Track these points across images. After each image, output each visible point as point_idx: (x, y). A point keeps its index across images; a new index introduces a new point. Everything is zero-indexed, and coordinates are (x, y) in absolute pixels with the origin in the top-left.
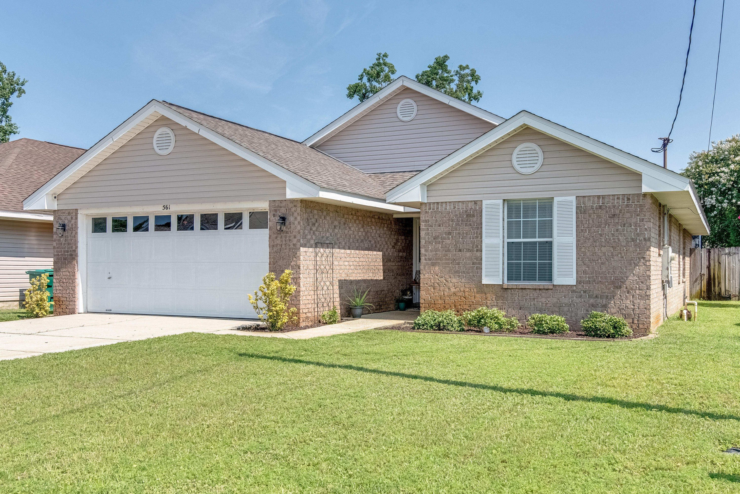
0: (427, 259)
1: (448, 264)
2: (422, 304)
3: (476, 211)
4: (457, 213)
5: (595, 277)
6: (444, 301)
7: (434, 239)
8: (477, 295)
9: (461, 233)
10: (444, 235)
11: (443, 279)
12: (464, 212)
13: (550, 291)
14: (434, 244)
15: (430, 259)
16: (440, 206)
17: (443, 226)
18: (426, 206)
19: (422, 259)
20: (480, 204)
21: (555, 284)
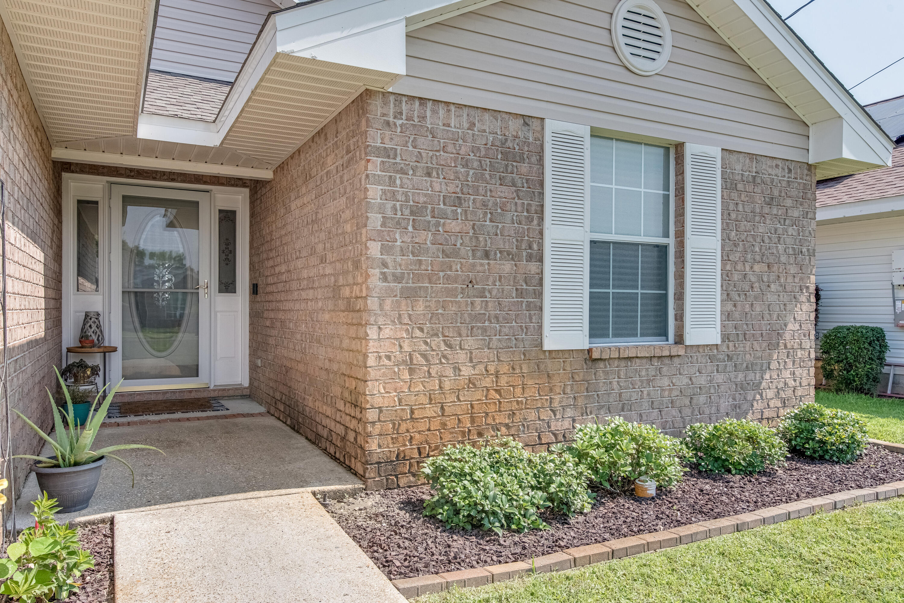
0: (390, 278)
1: (452, 293)
2: (373, 423)
3: (529, 145)
4: (480, 142)
6: (442, 408)
7: (412, 213)
8: (530, 382)
9: (490, 204)
10: (442, 206)
12: (499, 144)
13: (676, 360)
14: (410, 228)
15: (398, 279)
16: (429, 113)
17: (438, 174)
18: (386, 103)
19: (368, 276)
20: (539, 128)
21: (688, 342)
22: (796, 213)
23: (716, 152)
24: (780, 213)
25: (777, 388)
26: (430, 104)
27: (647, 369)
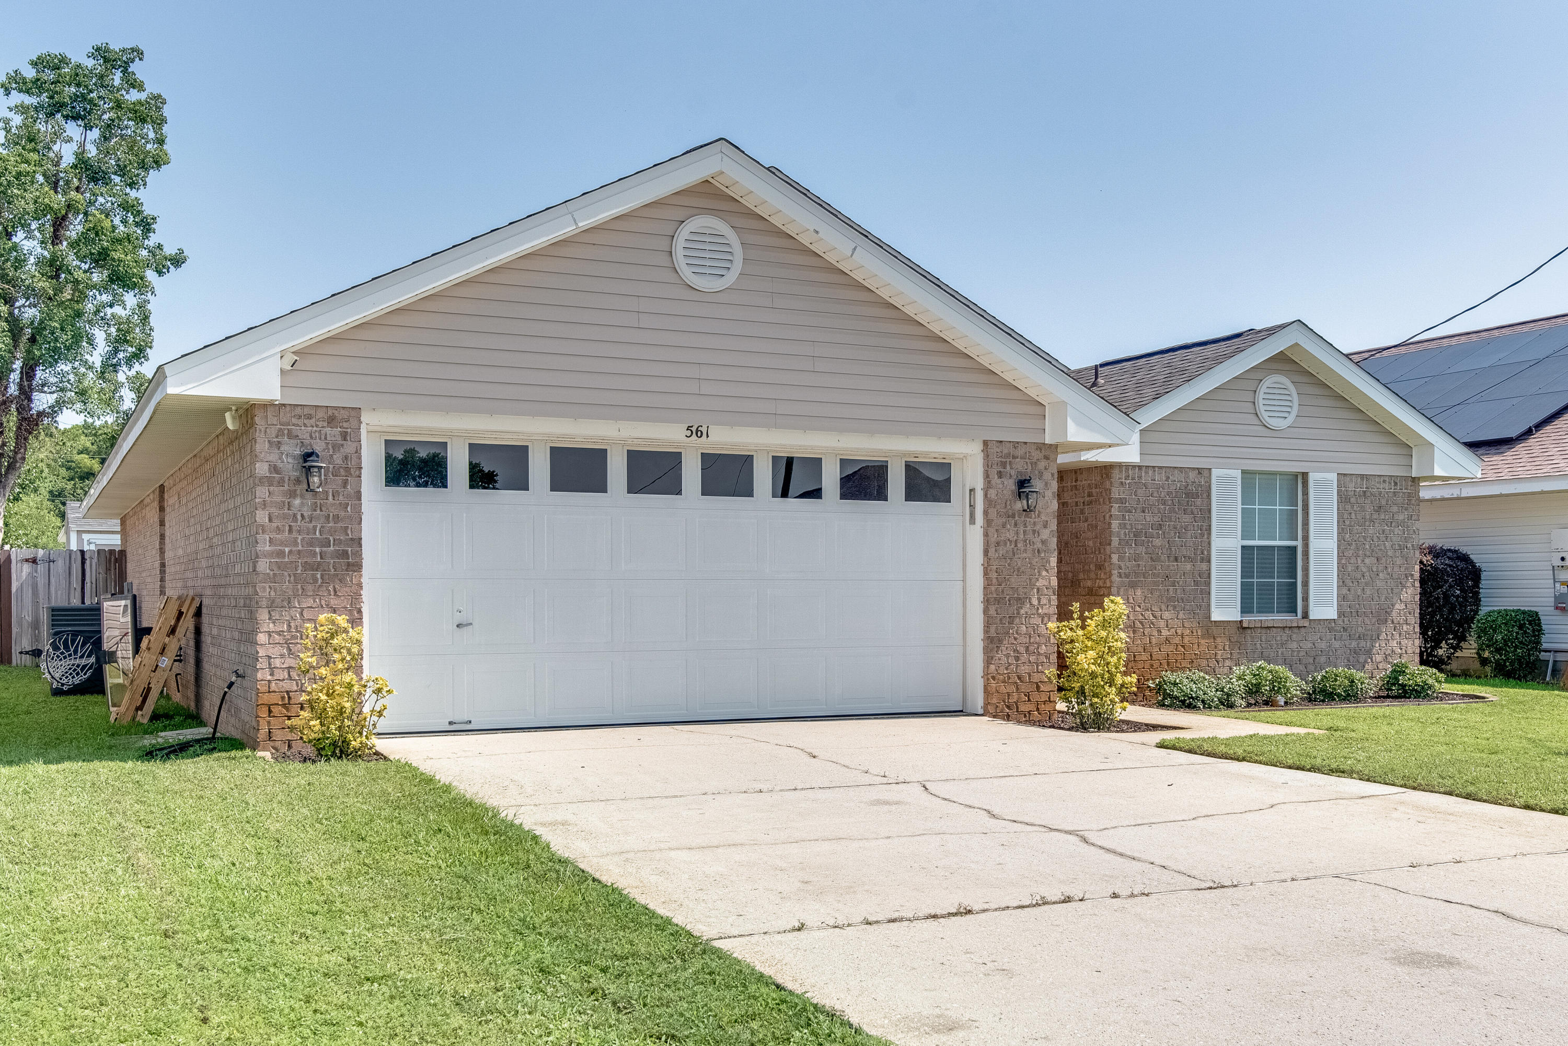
0: (1123, 575)
1: (1156, 584)
3: (1202, 487)
4: (1173, 488)
5: (1357, 606)
6: (1151, 655)
7: (1135, 536)
8: (1203, 642)
9: (1178, 527)
10: (1151, 530)
11: (1148, 614)
12: (1183, 488)
13: (1302, 629)
14: (1133, 545)
15: (1127, 576)
17: (1148, 511)
18: (1121, 472)
19: (1111, 575)
20: (1208, 475)
21: (1311, 618)
22: (1401, 517)
23: (1333, 477)
24: (1387, 517)
26: (1144, 469)
27: (1281, 636)
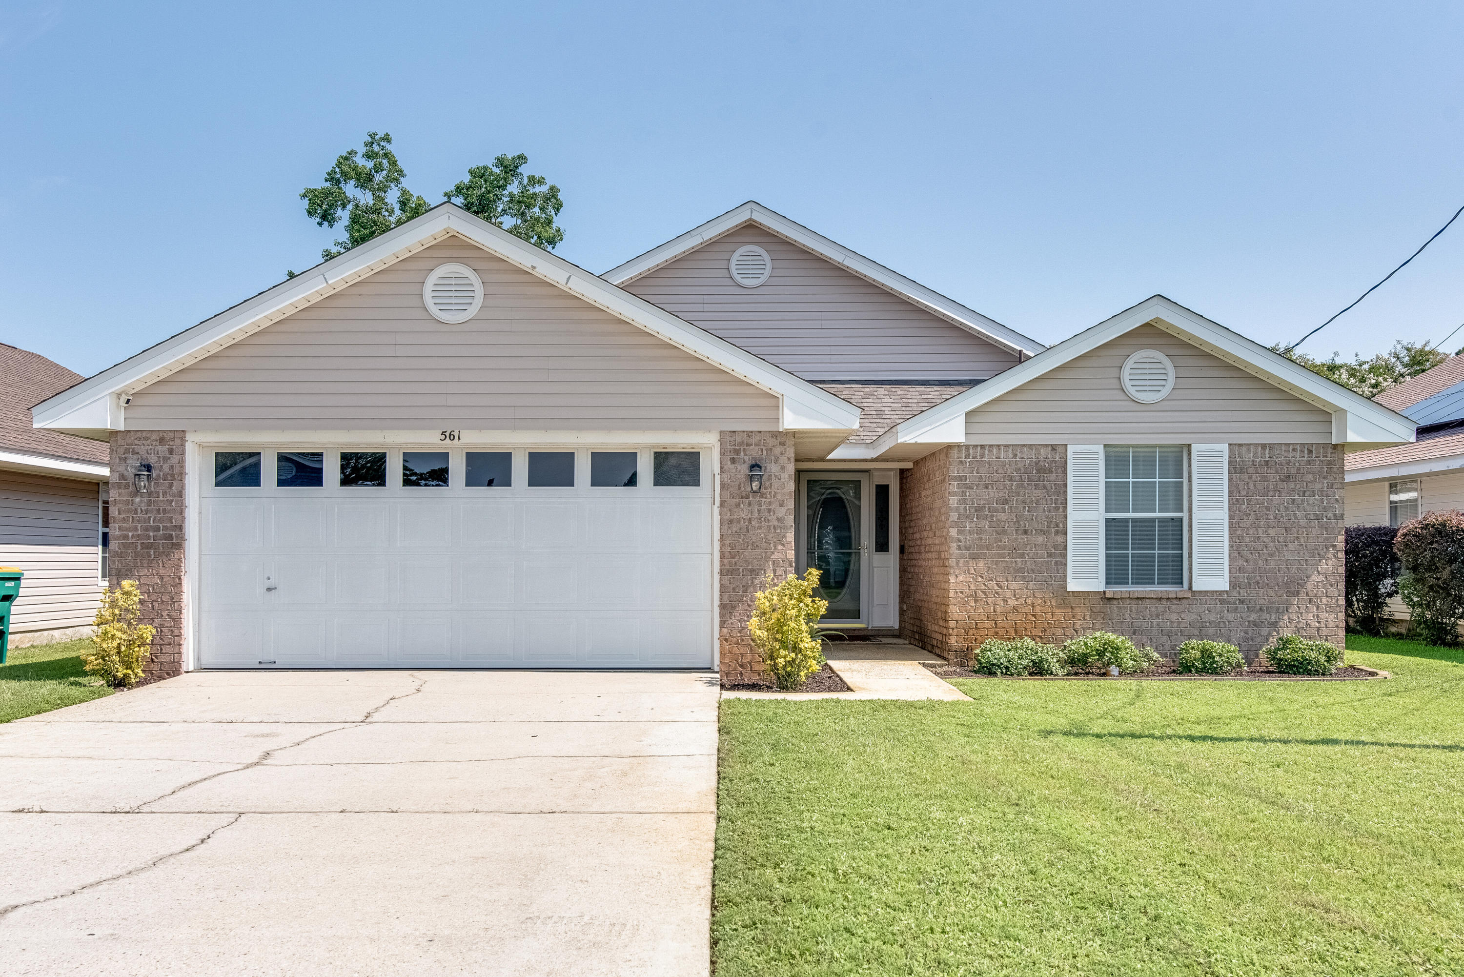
0: (963, 548)
1: (1002, 556)
2: (953, 629)
3: (1056, 462)
4: (1020, 465)
5: (1258, 578)
6: (996, 623)
7: (976, 511)
8: (1057, 611)
9: (1028, 501)
10: (995, 505)
11: (993, 584)
12: (1034, 464)
13: (1185, 602)
14: (975, 519)
15: (967, 548)
16: (986, 453)
17: (992, 487)
18: (960, 451)
19: (950, 547)
20: (1064, 451)
21: (1194, 589)
22: (1318, 486)
23: (1225, 447)
24: (1298, 486)
25: (1296, 627)
26: (987, 448)
27: (1157, 607)
